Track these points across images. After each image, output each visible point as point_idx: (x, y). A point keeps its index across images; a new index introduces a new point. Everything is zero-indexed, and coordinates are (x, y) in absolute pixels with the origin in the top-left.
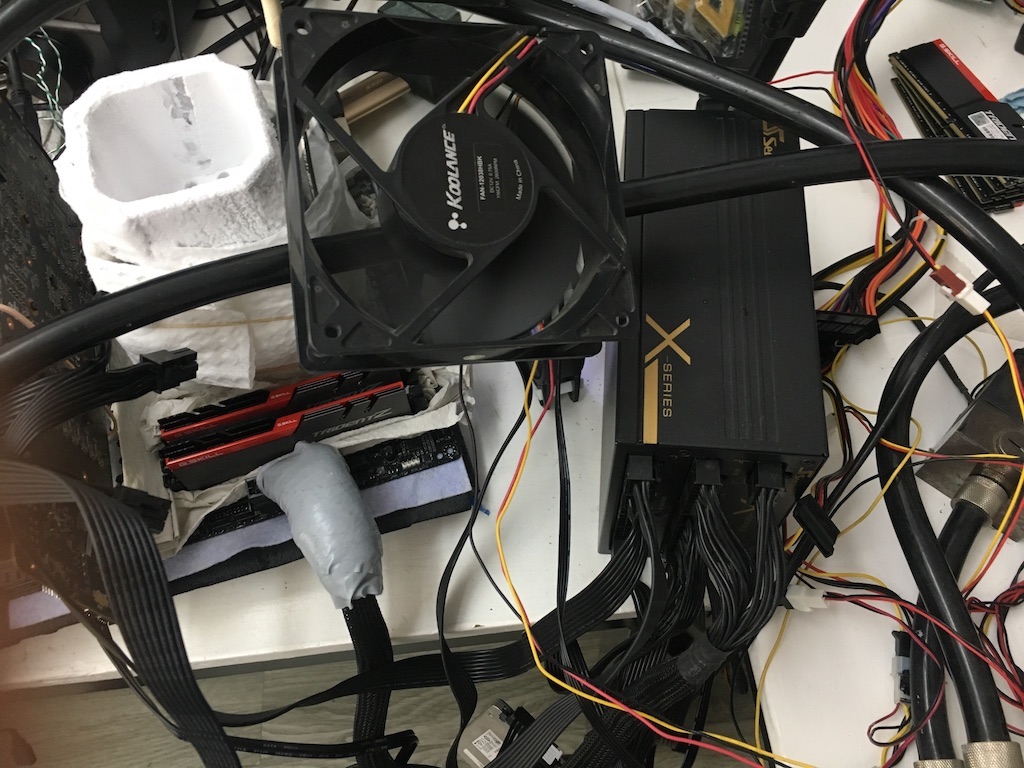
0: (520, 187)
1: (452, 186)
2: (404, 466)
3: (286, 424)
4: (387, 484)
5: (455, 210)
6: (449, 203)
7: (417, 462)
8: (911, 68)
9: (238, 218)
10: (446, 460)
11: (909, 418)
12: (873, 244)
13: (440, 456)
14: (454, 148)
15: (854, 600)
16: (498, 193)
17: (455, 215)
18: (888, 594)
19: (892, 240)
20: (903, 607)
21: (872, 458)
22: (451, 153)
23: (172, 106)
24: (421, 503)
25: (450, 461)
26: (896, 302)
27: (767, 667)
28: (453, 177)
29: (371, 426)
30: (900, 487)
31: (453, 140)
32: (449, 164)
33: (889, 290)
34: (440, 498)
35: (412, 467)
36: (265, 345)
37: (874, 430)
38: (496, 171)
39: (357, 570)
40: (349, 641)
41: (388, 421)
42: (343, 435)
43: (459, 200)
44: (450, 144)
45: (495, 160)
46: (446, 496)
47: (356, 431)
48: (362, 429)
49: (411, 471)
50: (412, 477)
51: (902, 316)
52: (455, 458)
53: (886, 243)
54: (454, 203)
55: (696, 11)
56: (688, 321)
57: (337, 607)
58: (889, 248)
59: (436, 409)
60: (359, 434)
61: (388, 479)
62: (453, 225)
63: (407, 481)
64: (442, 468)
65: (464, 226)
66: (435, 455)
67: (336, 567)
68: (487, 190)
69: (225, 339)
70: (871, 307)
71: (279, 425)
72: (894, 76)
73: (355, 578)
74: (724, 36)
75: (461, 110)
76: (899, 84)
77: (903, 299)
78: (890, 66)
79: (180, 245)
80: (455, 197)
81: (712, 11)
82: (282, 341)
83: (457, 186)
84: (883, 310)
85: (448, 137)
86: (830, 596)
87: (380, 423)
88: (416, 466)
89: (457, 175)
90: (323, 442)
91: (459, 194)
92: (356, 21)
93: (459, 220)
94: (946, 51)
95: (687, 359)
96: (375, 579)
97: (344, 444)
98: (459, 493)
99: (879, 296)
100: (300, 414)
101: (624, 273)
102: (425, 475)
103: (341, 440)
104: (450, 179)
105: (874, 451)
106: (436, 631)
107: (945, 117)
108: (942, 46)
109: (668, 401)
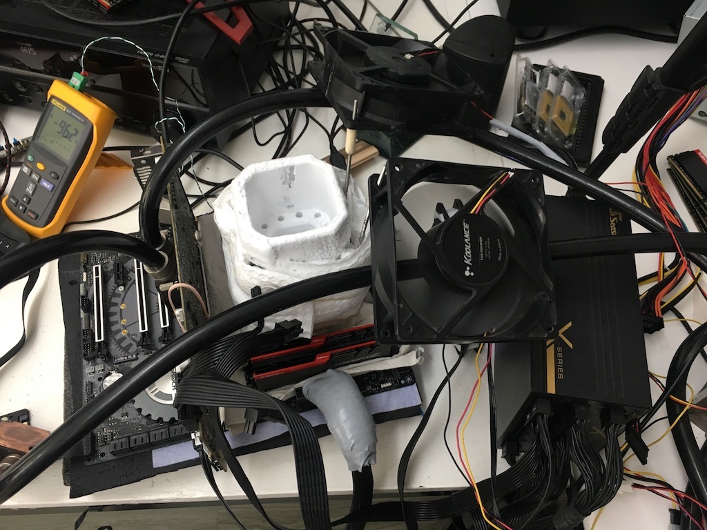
0: (500, 254)
1: (467, 252)
2: (382, 386)
3: (322, 358)
4: (372, 396)
5: (469, 265)
6: (465, 261)
7: (390, 384)
8: (680, 165)
9: (325, 248)
10: (406, 385)
11: (685, 384)
12: (657, 270)
13: (403, 382)
14: (468, 232)
15: (651, 489)
16: (489, 257)
17: (468, 268)
18: (668, 487)
19: (668, 269)
20: (675, 494)
21: (664, 406)
22: (467, 235)
23: (284, 179)
24: (392, 409)
25: (408, 385)
26: (671, 308)
27: (594, 525)
28: (468, 247)
29: (367, 362)
30: (681, 424)
31: (468, 228)
32: (466, 240)
33: (668, 299)
34: (403, 407)
35: (387, 387)
36: (319, 313)
37: (666, 390)
38: (489, 245)
39: (367, 449)
40: (352, 489)
41: (377, 360)
42: (351, 366)
43: (470, 260)
44: (466, 230)
45: (488, 239)
46: (407, 406)
47: (359, 364)
48: (361, 363)
49: (386, 389)
50: (386, 393)
51: (674, 317)
52: (411, 384)
53: (665, 270)
54: (468, 262)
55: (552, 121)
56: (570, 323)
57: (350, 469)
58: (666, 274)
59: (404, 354)
60: (360, 366)
61: (373, 393)
62: (467, 273)
63: (384, 395)
64: (404, 389)
65: (472, 274)
66: (400, 382)
67: (355, 447)
68: (484, 255)
69: (300, 310)
70: (658, 308)
71: (318, 358)
72: (669, 167)
73: (365, 454)
74: (566, 134)
75: (472, 212)
76: (671, 172)
77: (676, 307)
78: (667, 161)
79: (291, 260)
80: (468, 258)
81: (561, 120)
82: (328, 312)
83: (469, 253)
84: (664, 311)
85: (466, 226)
86: (635, 486)
87: (372, 361)
88: (389, 387)
89: (469, 247)
90: (339, 369)
91: (470, 257)
92: (423, 165)
93: (470, 271)
94: (702, 157)
95: (571, 346)
96: (374, 455)
97: (352, 372)
98: (414, 405)
99: (662, 303)
100: (329, 353)
101: (551, 302)
102: (394, 392)
103: (350, 369)
104: (466, 249)
105: (665, 403)
106: (396, 487)
107: (701, 198)
108: (700, 154)
109: (561, 370)
